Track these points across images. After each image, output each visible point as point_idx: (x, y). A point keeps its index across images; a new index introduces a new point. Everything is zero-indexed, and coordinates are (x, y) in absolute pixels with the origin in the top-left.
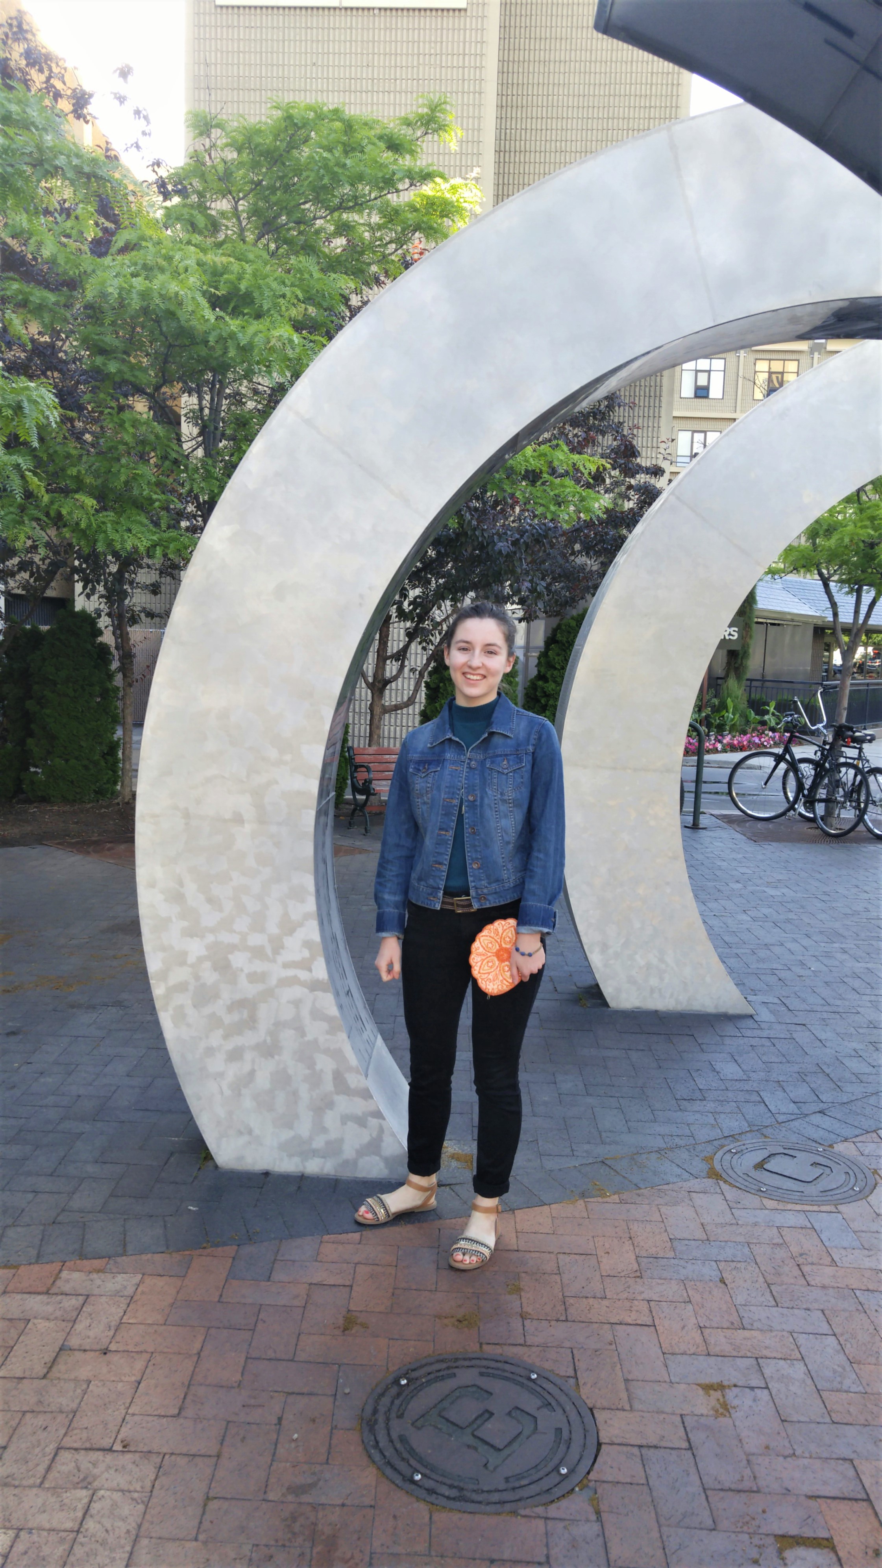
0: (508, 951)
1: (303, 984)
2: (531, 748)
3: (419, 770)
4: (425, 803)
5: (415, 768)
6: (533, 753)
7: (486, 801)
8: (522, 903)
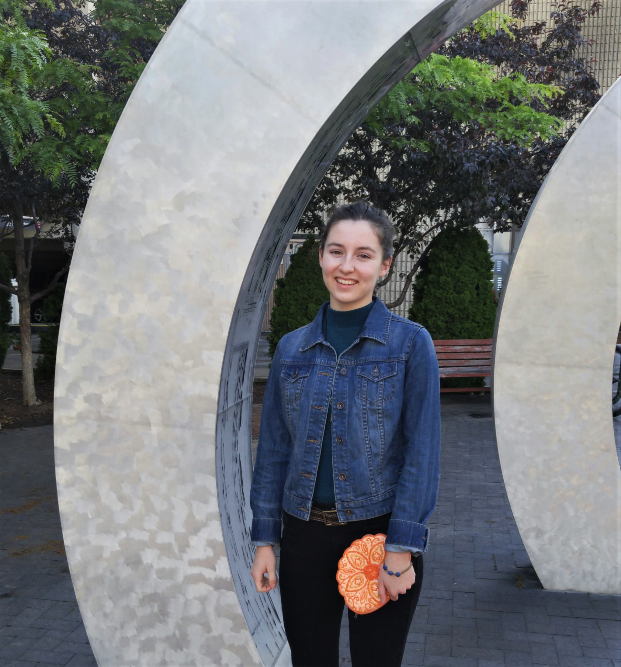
0: (376, 568)
1: (207, 581)
2: (404, 357)
3: (290, 375)
4: (294, 410)
5: (286, 373)
6: (407, 362)
7: (355, 411)
8: (392, 519)
